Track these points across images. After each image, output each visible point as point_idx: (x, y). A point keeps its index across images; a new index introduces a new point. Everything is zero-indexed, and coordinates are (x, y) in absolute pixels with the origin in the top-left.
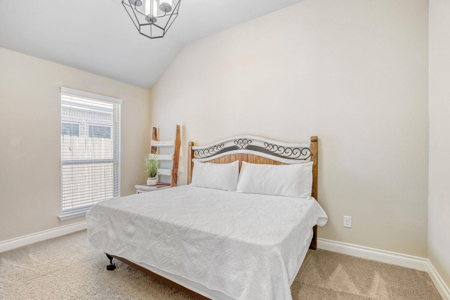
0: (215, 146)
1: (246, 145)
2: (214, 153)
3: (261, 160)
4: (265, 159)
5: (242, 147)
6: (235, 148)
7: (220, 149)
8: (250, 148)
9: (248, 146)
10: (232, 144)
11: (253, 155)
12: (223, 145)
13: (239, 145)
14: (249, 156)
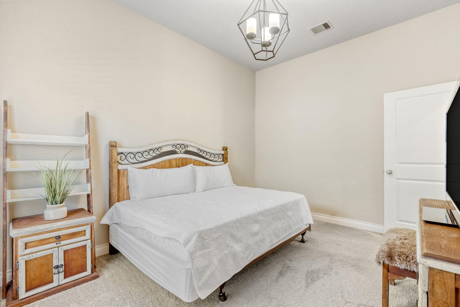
0: (151, 150)
1: (184, 150)
2: (149, 157)
3: (197, 163)
4: (200, 162)
5: (181, 152)
6: (173, 152)
7: (158, 153)
8: (187, 152)
9: (185, 151)
10: (170, 148)
11: (191, 159)
12: (161, 149)
13: (177, 150)
14: (188, 160)
